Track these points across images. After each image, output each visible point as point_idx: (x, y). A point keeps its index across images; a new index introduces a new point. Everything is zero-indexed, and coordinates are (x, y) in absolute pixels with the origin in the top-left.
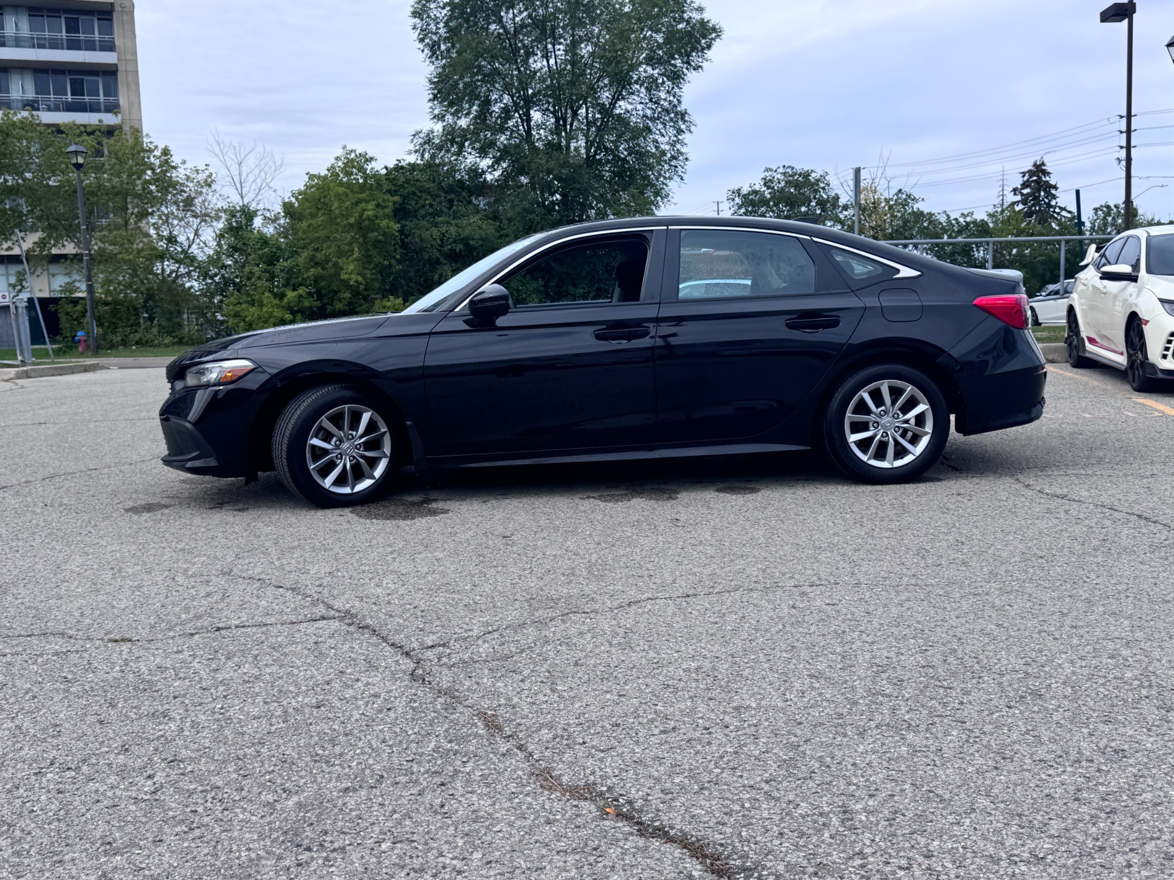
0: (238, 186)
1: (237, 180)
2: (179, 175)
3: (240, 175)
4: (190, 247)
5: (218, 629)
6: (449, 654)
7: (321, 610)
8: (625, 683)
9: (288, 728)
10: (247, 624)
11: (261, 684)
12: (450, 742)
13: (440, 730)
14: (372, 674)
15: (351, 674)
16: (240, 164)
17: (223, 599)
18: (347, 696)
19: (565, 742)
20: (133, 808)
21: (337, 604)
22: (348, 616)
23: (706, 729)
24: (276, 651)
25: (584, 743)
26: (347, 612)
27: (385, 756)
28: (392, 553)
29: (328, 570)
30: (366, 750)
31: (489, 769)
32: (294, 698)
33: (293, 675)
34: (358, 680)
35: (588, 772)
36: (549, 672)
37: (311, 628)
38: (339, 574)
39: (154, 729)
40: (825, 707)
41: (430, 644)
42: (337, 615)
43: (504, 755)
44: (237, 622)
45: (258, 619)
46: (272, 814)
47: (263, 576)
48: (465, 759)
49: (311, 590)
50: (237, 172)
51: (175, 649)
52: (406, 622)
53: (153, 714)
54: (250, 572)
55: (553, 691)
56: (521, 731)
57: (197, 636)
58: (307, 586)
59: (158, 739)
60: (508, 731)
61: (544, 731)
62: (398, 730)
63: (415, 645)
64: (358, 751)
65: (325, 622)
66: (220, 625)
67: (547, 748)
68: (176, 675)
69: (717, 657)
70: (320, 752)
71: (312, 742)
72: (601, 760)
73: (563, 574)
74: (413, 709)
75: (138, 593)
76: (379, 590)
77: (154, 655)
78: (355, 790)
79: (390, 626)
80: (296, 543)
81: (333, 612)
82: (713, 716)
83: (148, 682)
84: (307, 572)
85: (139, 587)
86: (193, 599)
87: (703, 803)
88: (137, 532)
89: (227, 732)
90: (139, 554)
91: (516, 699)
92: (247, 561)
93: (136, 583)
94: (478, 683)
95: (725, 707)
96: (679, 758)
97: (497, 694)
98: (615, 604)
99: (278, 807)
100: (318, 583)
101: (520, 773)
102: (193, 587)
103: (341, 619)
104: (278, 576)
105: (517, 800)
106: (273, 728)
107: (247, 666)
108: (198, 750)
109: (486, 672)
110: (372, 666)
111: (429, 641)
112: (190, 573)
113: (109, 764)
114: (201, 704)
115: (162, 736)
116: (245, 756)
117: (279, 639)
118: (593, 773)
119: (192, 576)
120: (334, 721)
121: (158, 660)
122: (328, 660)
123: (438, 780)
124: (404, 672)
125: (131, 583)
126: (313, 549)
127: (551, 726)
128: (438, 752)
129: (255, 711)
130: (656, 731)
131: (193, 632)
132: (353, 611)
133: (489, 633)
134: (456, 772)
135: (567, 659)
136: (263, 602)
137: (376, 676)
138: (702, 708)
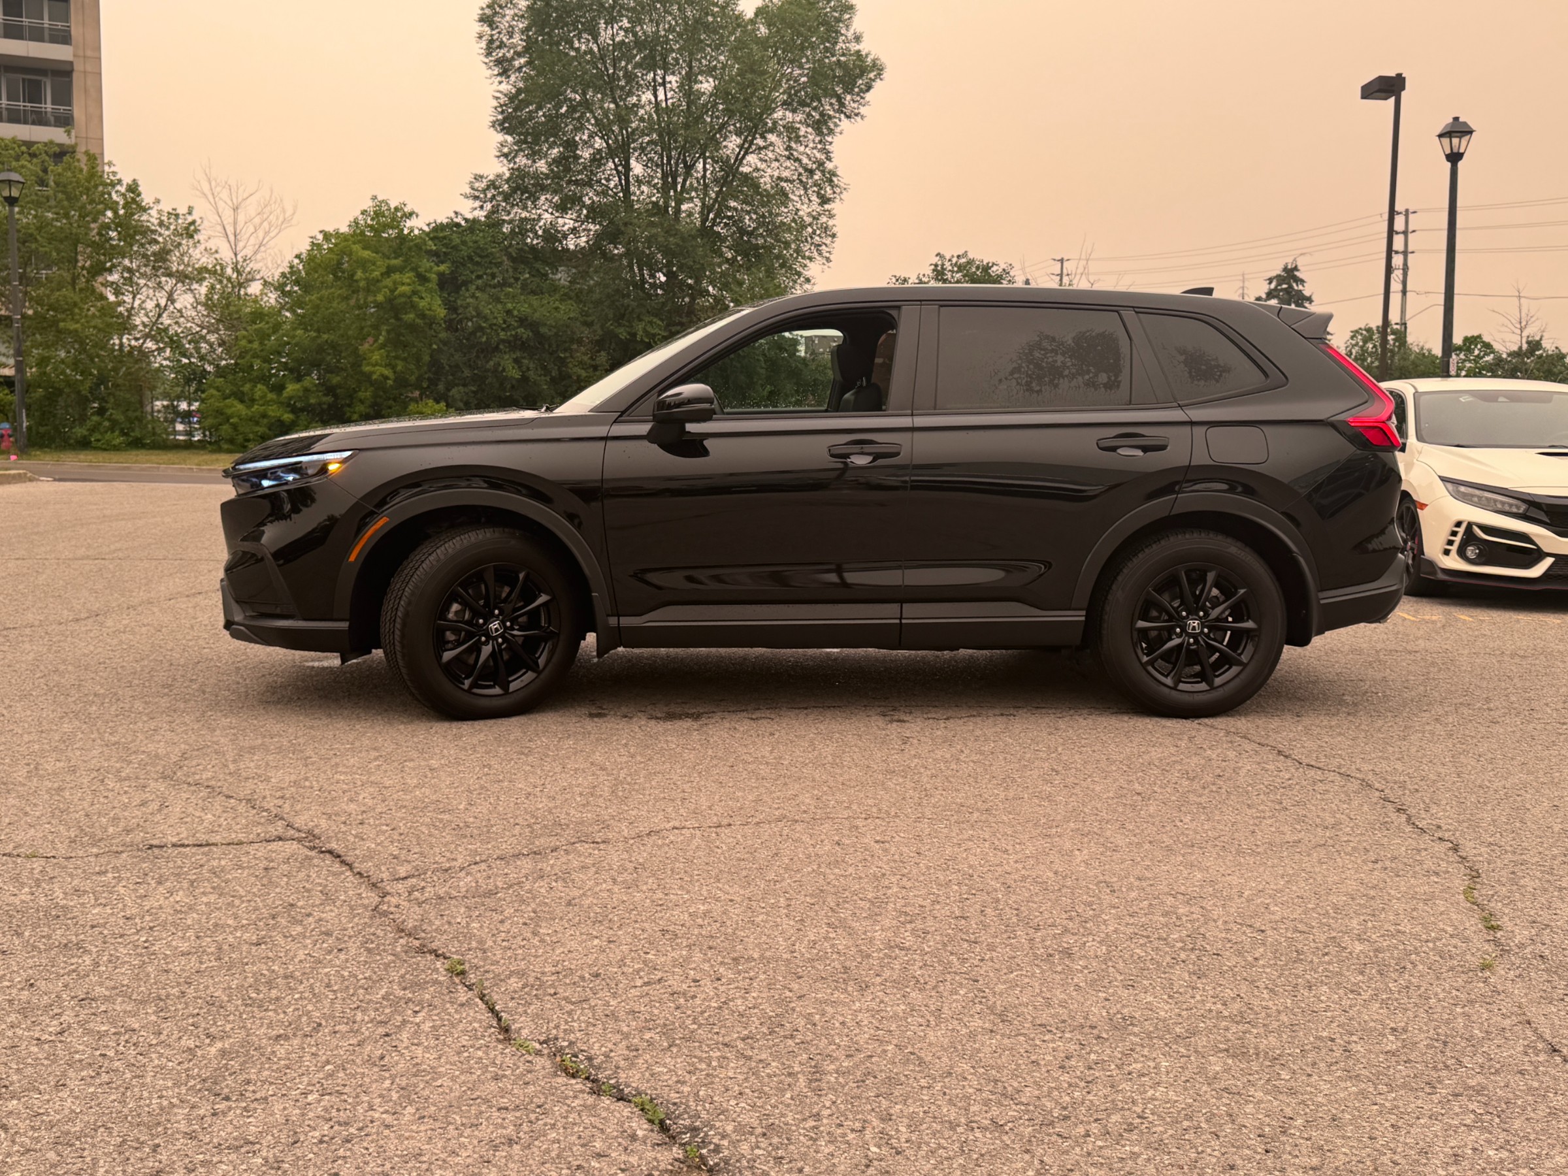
0: (232, 238)
1: (230, 230)
2: (151, 218)
3: (235, 223)
4: (160, 316)
5: (151, 847)
6: (423, 888)
7: (279, 828)
8: (620, 928)
9: (220, 967)
10: (186, 842)
11: (195, 915)
12: (405, 989)
13: (395, 975)
14: (328, 908)
15: (302, 908)
16: (235, 209)
17: (159, 810)
18: (294, 933)
19: (535, 992)
20: (35, 1049)
21: (299, 822)
22: (310, 838)
23: (695, 981)
24: (217, 876)
25: (555, 994)
26: (310, 832)
27: (327, 1003)
28: (376, 759)
29: (293, 777)
30: (306, 995)
31: (442, 1020)
32: (231, 933)
33: (233, 906)
34: (309, 915)
35: (552, 1025)
36: (534, 912)
37: (261, 851)
38: (307, 784)
39: (65, 962)
40: (833, 961)
41: (403, 875)
42: (297, 835)
43: (462, 1005)
44: (174, 840)
45: (202, 837)
46: (191, 1060)
47: (213, 783)
48: (417, 1009)
49: (270, 804)
50: (231, 220)
51: (97, 869)
52: (379, 848)
53: (66, 945)
54: (197, 777)
55: (535, 934)
56: (487, 979)
57: (124, 855)
58: (264, 797)
59: (69, 974)
60: (472, 978)
61: (513, 980)
62: (346, 974)
63: (385, 876)
64: (297, 996)
65: (281, 843)
66: (155, 842)
67: (513, 999)
68: (96, 900)
69: (731, 901)
70: (254, 995)
71: (246, 985)
72: (570, 1013)
73: (581, 794)
74: (369, 950)
75: (57, 798)
76: (352, 806)
77: (71, 875)
78: (287, 1038)
79: (357, 852)
80: (260, 741)
81: (292, 832)
82: (706, 966)
83: (62, 907)
84: (268, 780)
85: (60, 789)
86: (125, 807)
87: (668, 1060)
88: (62, 718)
89: (150, 969)
90: (62, 746)
91: (490, 943)
92: (194, 763)
93: (56, 785)
94: (449, 923)
95: (724, 957)
96: (656, 1012)
97: (469, 936)
98: (633, 834)
99: (199, 1053)
100: (279, 794)
101: (476, 1025)
102: (126, 792)
103: (299, 840)
104: (230, 784)
105: (466, 1054)
106: (204, 966)
107: (181, 893)
108: (114, 988)
109: (462, 910)
110: (328, 897)
111: (402, 871)
112: (123, 774)
113: (10, 1001)
114: (121, 936)
115: (74, 971)
116: (168, 996)
117: (223, 863)
118: (557, 1027)
119: (128, 778)
120: (273, 961)
121: (75, 882)
122: (278, 890)
123: (381, 1030)
124: (365, 907)
125: (50, 785)
126: (280, 750)
127: (521, 974)
128: (388, 1000)
129: (184, 946)
130: (639, 983)
131: (121, 849)
132: (316, 831)
133: (476, 863)
134: (404, 1022)
135: (561, 898)
136: (209, 816)
137: (332, 911)
138: (697, 956)
